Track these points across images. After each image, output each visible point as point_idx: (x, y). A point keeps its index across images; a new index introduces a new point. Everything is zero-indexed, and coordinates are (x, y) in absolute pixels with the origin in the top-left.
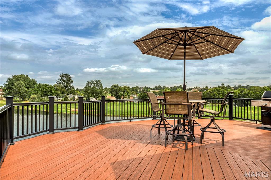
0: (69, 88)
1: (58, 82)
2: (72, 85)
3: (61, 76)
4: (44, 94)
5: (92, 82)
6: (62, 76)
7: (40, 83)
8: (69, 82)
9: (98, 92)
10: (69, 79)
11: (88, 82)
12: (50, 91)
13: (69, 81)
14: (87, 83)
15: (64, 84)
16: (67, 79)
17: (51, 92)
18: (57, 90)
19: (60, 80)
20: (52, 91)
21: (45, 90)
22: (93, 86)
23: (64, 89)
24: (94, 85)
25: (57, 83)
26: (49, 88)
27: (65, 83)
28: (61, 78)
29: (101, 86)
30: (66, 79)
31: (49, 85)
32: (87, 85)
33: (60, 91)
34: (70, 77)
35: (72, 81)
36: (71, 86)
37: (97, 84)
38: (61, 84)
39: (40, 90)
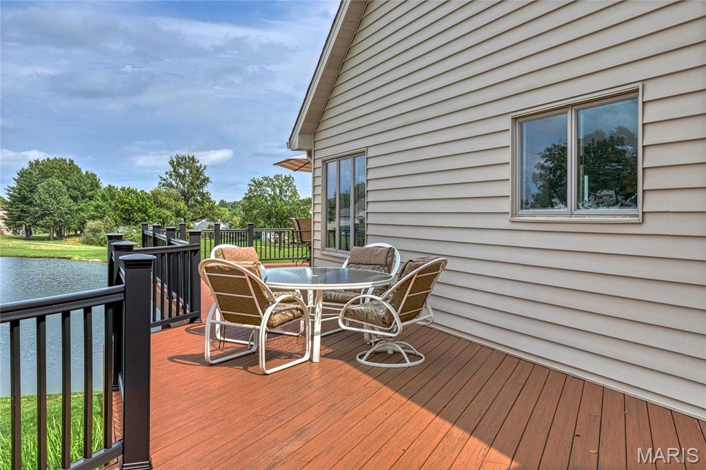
0: (196, 201)
1: (163, 182)
2: (205, 190)
3: (172, 163)
4: (124, 219)
5: (266, 182)
6: (177, 163)
7: (110, 186)
8: (198, 182)
9: (284, 212)
10: (198, 171)
11: (255, 182)
12: (140, 210)
13: (198, 178)
14: (249, 185)
15: (182, 187)
16: (191, 172)
17: (145, 212)
18: (161, 205)
19: (171, 175)
20: (146, 210)
21: (127, 206)
22: (270, 195)
23: (182, 205)
24: (273, 190)
25: (160, 183)
26: (137, 201)
27: (184, 185)
28: (172, 169)
29: (295, 193)
30: (188, 171)
31: (139, 191)
32: (250, 191)
33: (169, 208)
34: (198, 165)
35: (206, 180)
36: (203, 195)
37: (281, 187)
38: (172, 186)
39: (110, 205)
